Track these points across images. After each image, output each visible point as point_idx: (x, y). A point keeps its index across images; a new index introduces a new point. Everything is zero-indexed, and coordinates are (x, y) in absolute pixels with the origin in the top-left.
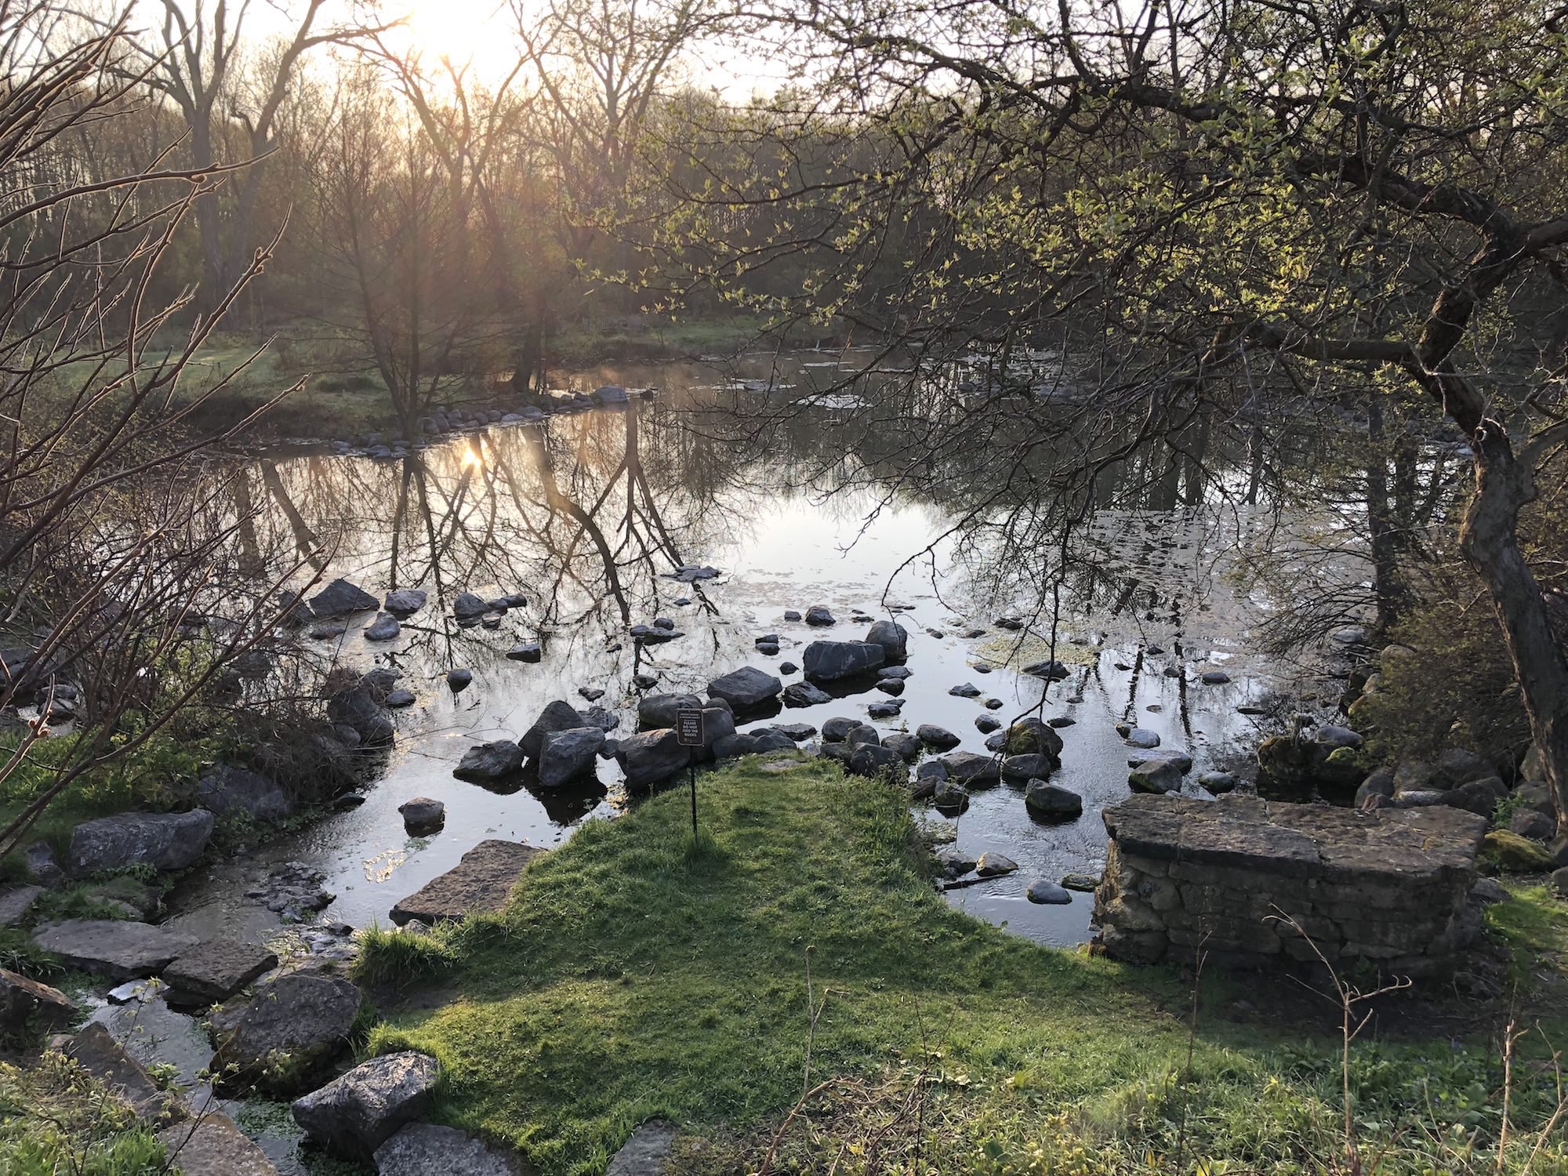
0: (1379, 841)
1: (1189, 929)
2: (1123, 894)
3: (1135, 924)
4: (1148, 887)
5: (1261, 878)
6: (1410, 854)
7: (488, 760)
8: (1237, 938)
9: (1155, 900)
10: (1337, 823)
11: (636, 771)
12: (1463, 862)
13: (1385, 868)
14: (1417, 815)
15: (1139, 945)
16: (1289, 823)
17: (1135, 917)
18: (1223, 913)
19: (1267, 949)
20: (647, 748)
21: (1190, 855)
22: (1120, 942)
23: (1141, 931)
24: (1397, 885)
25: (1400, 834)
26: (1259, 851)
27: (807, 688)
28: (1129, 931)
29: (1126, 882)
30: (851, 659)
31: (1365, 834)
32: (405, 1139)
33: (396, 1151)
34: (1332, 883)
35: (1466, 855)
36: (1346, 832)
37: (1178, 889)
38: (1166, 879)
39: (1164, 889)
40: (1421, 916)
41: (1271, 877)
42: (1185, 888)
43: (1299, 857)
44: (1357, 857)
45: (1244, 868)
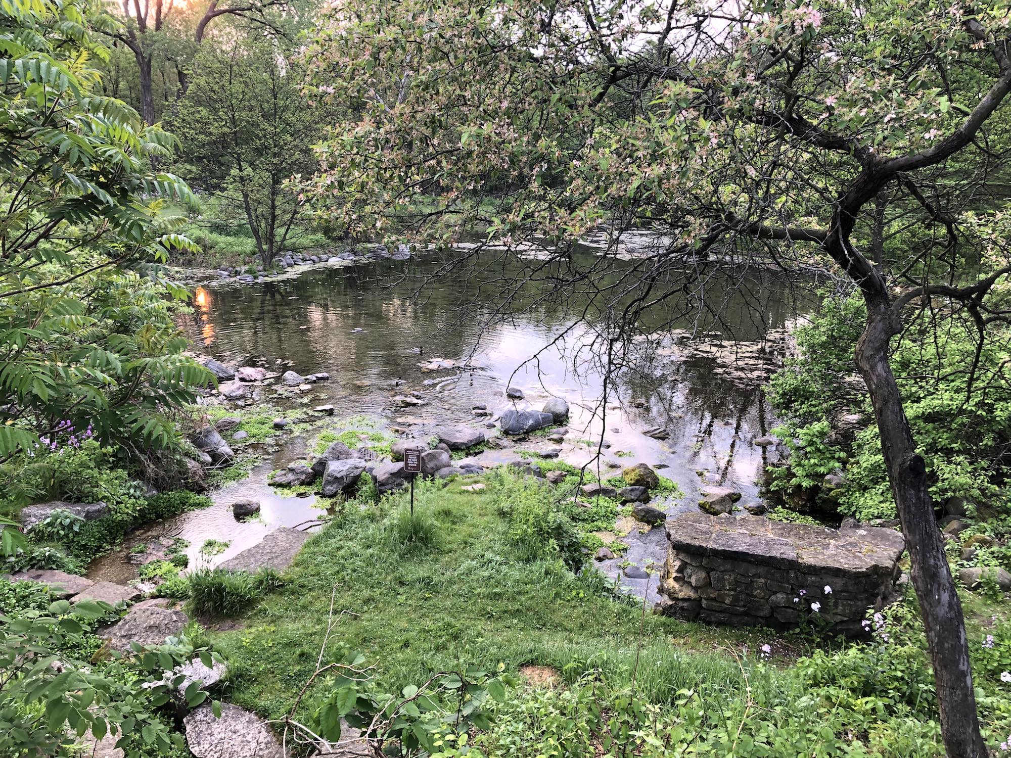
0: (837, 547)
1: (714, 599)
2: (674, 575)
3: (681, 595)
4: (689, 571)
5: (761, 570)
6: (855, 557)
7: (291, 477)
8: (744, 606)
9: (693, 580)
10: (813, 535)
12: (889, 564)
13: (837, 565)
14: (865, 533)
15: (682, 608)
16: (782, 535)
17: (681, 591)
18: (735, 590)
19: (762, 614)
20: (393, 474)
21: (715, 552)
22: (671, 606)
23: (684, 600)
24: (844, 576)
25: (851, 544)
26: (759, 552)
28: (676, 599)
29: (676, 568)
30: (531, 422)
31: (829, 544)
32: (204, 711)
33: (198, 718)
34: (804, 574)
35: (890, 558)
36: (818, 542)
37: (708, 573)
38: (701, 567)
39: (699, 573)
40: (859, 596)
41: (766, 569)
42: (712, 574)
43: (784, 556)
44: (821, 557)
45: (750, 562)
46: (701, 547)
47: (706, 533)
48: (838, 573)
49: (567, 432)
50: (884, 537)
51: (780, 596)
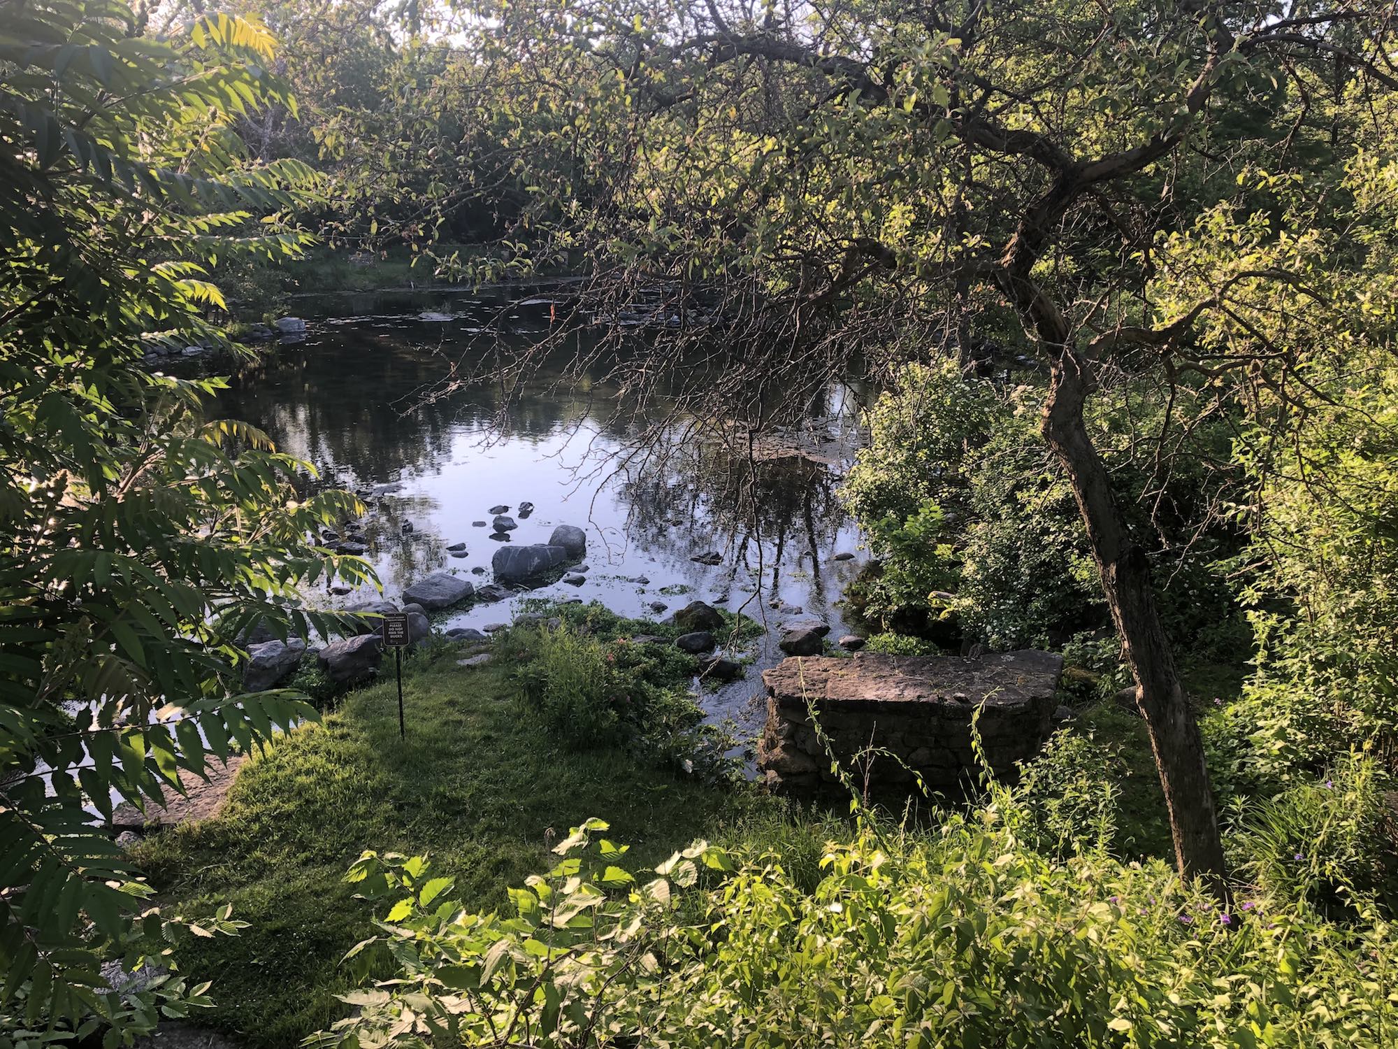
2: (782, 743)
3: (794, 768)
4: (803, 735)
5: (894, 720)
9: (809, 747)
10: (951, 669)
11: (339, 676)
12: (1048, 693)
14: (1012, 658)
15: (796, 785)
16: (913, 673)
17: (793, 763)
19: (900, 779)
20: (349, 654)
22: (781, 785)
23: (799, 774)
24: (999, 716)
25: (999, 674)
26: (890, 697)
27: (498, 589)
28: (788, 774)
29: (784, 733)
30: (536, 561)
31: (973, 677)
34: (950, 719)
35: (1050, 687)
36: (959, 676)
40: (1018, 739)
41: (902, 719)
43: (922, 700)
45: (880, 712)
47: (818, 681)
49: (587, 568)
50: (1036, 661)
51: (919, 751)
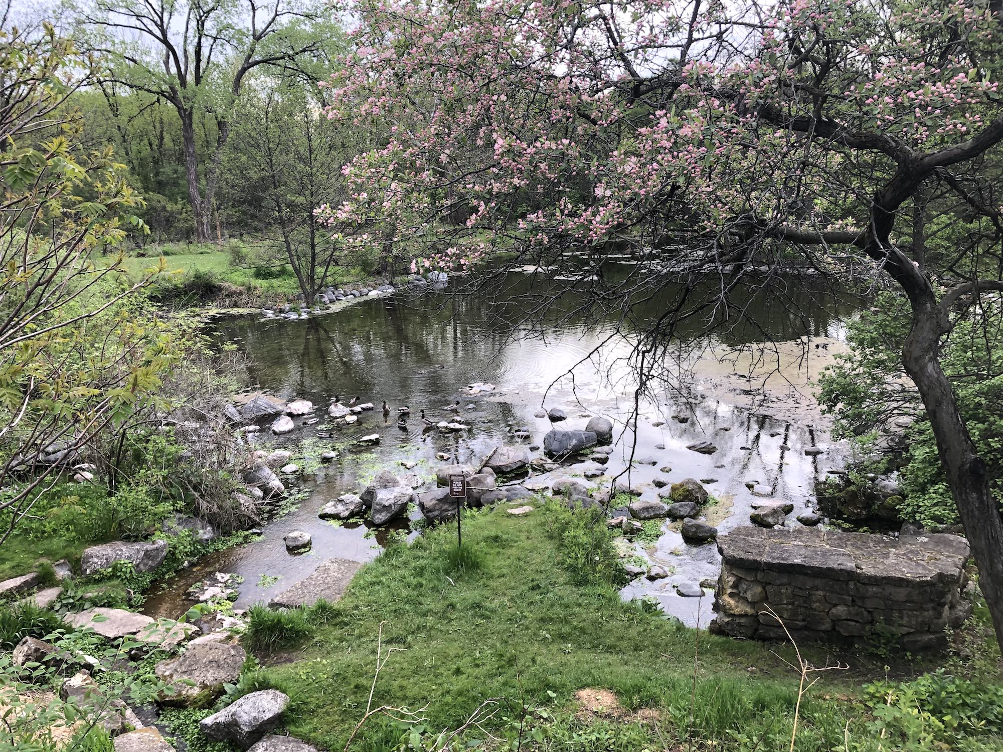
2: (729, 591)
4: (745, 587)
5: (818, 582)
6: (918, 565)
7: (340, 508)
8: (804, 620)
9: (749, 596)
10: (871, 544)
12: (955, 572)
13: (899, 575)
14: (926, 540)
15: (739, 625)
16: (838, 545)
17: (737, 607)
18: (793, 604)
19: (823, 628)
21: (770, 566)
22: (728, 623)
23: (740, 616)
24: (907, 586)
25: (911, 552)
27: (545, 461)
28: (733, 615)
29: (731, 583)
30: (574, 442)
31: (889, 553)
32: (265, 744)
33: (259, 751)
34: (864, 584)
35: (956, 566)
36: (877, 551)
37: (764, 588)
38: (756, 581)
39: (755, 588)
40: (924, 606)
41: (824, 581)
42: (768, 588)
43: (842, 567)
44: (881, 567)
45: (806, 574)
46: (755, 561)
47: (758, 546)
48: (901, 582)
49: (611, 451)
50: (949, 543)
51: (839, 607)
